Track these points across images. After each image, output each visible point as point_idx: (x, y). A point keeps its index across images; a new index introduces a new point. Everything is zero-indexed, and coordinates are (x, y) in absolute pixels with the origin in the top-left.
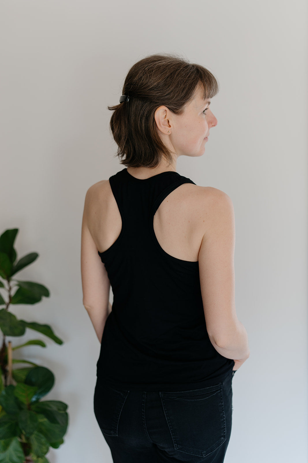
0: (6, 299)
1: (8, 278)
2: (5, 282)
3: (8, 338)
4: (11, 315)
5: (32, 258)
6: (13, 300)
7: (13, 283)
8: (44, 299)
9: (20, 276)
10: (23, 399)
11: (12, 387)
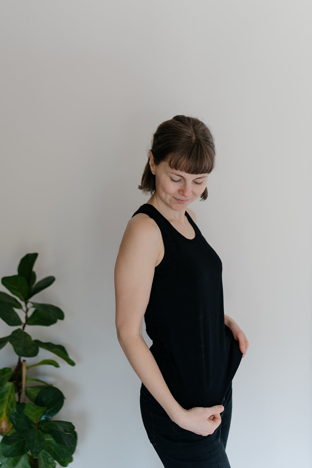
0: (23, 320)
1: (26, 300)
2: (23, 303)
3: (23, 358)
4: (26, 335)
5: (49, 281)
6: (30, 321)
7: (29, 305)
8: (59, 321)
9: (37, 299)
10: (33, 418)
11: (23, 405)
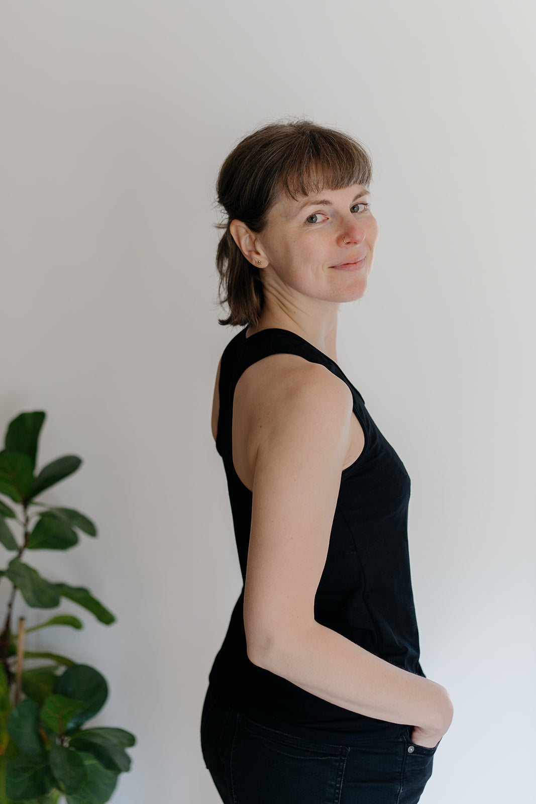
1: (26, 502)
6: (32, 541)
7: (32, 510)
